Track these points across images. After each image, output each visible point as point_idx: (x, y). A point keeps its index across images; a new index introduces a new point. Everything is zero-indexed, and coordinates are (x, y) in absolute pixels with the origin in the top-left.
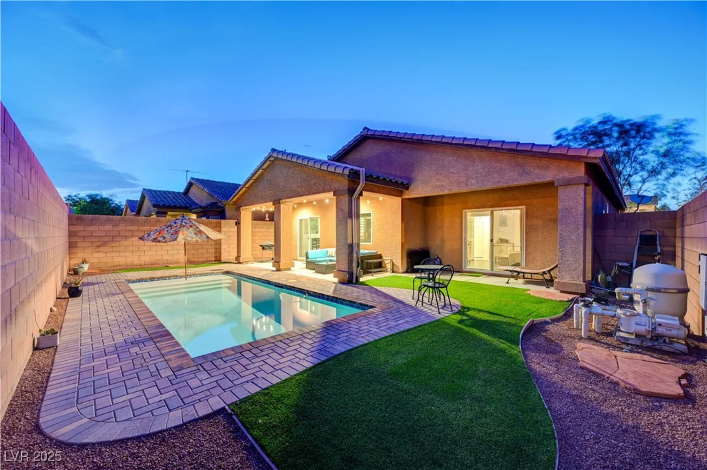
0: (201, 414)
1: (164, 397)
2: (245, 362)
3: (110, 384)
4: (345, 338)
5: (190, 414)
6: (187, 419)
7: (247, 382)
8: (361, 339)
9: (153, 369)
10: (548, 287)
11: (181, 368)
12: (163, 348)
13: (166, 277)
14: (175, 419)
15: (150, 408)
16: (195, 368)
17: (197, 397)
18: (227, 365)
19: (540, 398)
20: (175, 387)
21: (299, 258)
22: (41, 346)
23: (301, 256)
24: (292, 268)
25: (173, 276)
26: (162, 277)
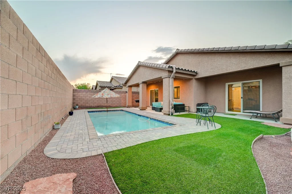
0: (93, 155)
1: (83, 147)
2: (115, 139)
3: (69, 141)
4: (159, 135)
5: (89, 154)
6: (87, 156)
7: (114, 146)
8: (166, 136)
9: (84, 138)
10: (276, 122)
11: (93, 139)
12: (90, 132)
13: (101, 111)
14: (84, 155)
15: (77, 150)
16: (98, 139)
17: (94, 149)
18: (109, 140)
19: (259, 172)
20: (88, 145)
21: (150, 106)
22: (55, 128)
23: (151, 105)
24: (146, 109)
25: (103, 111)
26: (99, 111)
